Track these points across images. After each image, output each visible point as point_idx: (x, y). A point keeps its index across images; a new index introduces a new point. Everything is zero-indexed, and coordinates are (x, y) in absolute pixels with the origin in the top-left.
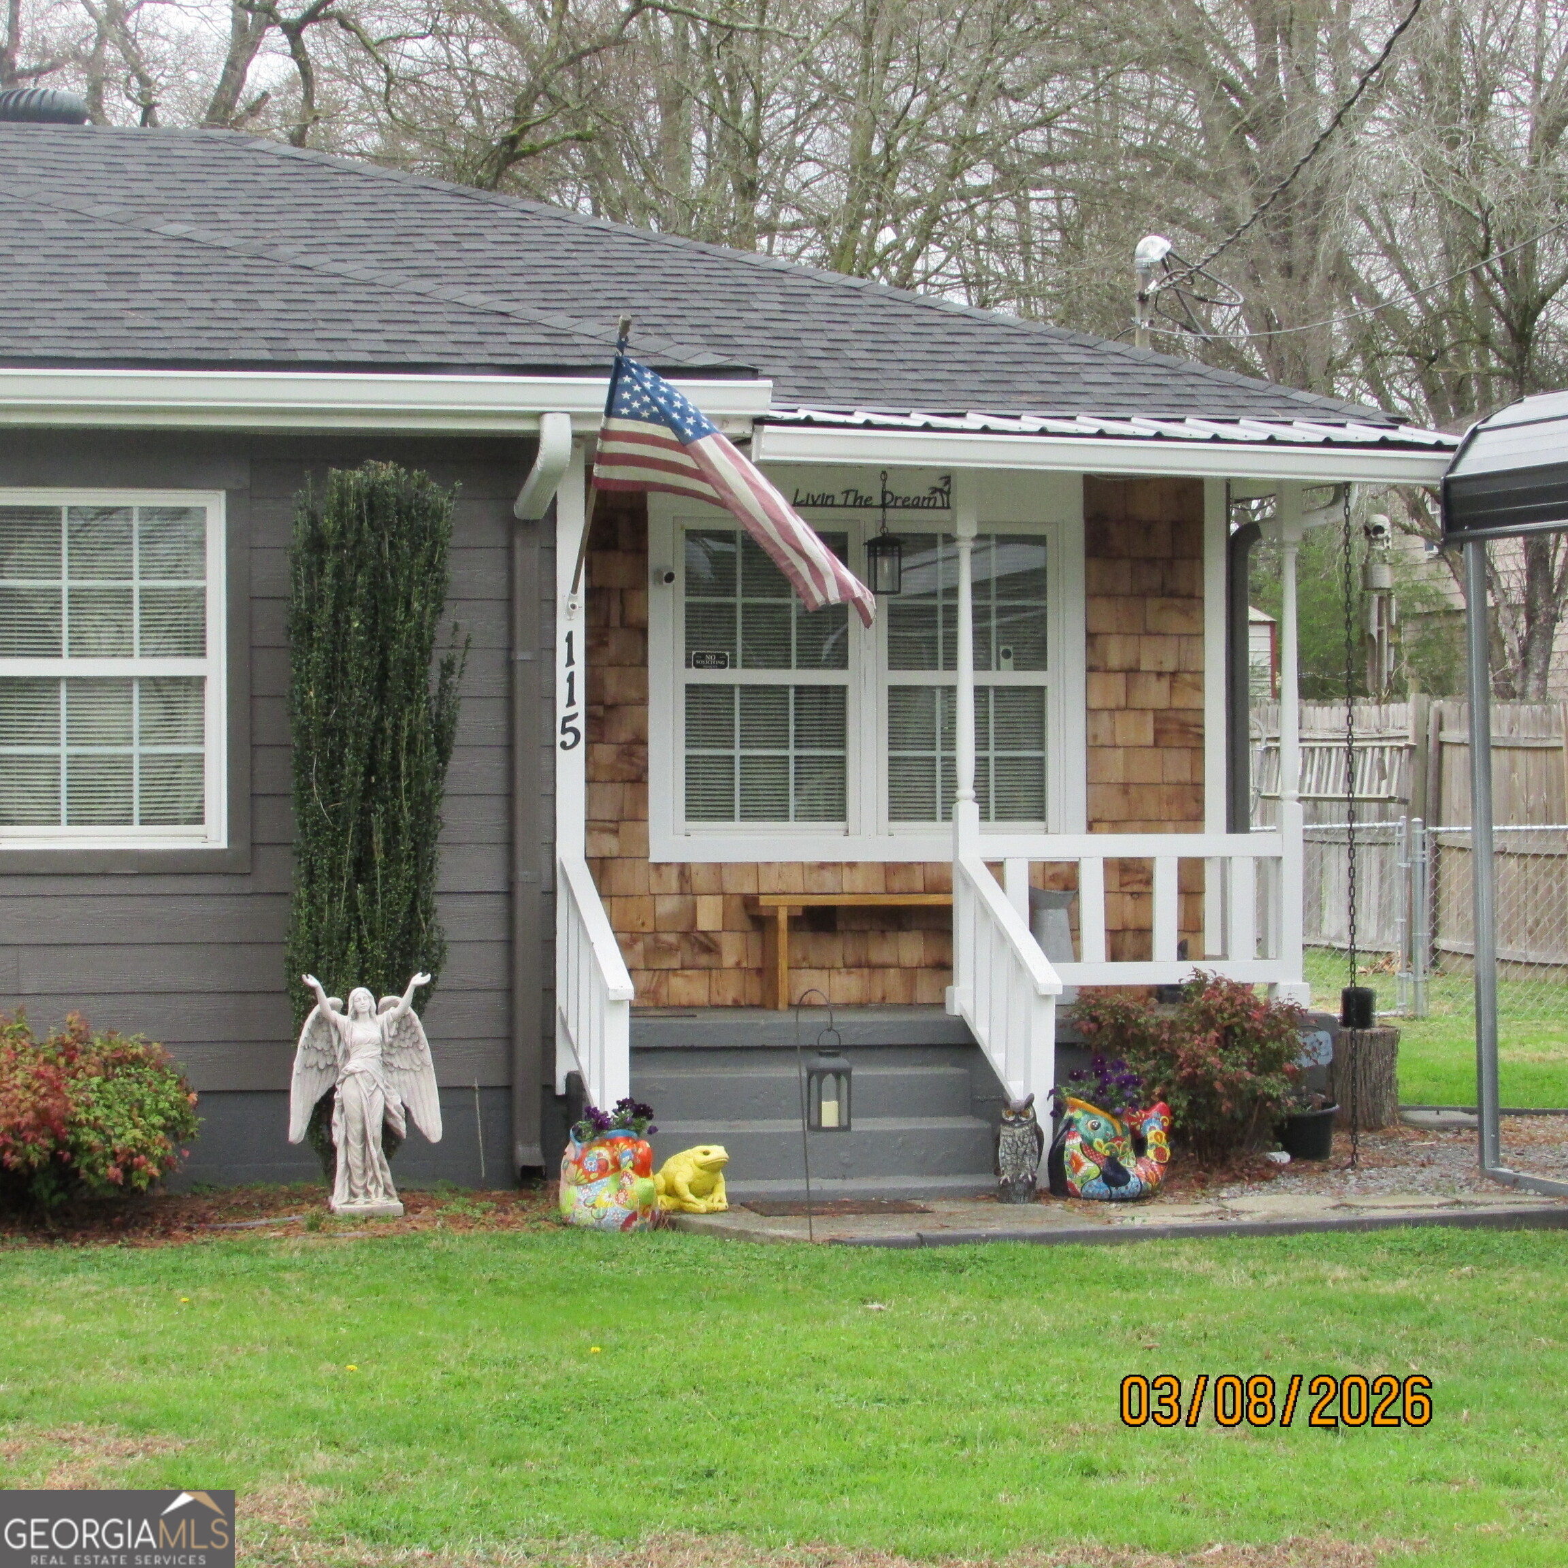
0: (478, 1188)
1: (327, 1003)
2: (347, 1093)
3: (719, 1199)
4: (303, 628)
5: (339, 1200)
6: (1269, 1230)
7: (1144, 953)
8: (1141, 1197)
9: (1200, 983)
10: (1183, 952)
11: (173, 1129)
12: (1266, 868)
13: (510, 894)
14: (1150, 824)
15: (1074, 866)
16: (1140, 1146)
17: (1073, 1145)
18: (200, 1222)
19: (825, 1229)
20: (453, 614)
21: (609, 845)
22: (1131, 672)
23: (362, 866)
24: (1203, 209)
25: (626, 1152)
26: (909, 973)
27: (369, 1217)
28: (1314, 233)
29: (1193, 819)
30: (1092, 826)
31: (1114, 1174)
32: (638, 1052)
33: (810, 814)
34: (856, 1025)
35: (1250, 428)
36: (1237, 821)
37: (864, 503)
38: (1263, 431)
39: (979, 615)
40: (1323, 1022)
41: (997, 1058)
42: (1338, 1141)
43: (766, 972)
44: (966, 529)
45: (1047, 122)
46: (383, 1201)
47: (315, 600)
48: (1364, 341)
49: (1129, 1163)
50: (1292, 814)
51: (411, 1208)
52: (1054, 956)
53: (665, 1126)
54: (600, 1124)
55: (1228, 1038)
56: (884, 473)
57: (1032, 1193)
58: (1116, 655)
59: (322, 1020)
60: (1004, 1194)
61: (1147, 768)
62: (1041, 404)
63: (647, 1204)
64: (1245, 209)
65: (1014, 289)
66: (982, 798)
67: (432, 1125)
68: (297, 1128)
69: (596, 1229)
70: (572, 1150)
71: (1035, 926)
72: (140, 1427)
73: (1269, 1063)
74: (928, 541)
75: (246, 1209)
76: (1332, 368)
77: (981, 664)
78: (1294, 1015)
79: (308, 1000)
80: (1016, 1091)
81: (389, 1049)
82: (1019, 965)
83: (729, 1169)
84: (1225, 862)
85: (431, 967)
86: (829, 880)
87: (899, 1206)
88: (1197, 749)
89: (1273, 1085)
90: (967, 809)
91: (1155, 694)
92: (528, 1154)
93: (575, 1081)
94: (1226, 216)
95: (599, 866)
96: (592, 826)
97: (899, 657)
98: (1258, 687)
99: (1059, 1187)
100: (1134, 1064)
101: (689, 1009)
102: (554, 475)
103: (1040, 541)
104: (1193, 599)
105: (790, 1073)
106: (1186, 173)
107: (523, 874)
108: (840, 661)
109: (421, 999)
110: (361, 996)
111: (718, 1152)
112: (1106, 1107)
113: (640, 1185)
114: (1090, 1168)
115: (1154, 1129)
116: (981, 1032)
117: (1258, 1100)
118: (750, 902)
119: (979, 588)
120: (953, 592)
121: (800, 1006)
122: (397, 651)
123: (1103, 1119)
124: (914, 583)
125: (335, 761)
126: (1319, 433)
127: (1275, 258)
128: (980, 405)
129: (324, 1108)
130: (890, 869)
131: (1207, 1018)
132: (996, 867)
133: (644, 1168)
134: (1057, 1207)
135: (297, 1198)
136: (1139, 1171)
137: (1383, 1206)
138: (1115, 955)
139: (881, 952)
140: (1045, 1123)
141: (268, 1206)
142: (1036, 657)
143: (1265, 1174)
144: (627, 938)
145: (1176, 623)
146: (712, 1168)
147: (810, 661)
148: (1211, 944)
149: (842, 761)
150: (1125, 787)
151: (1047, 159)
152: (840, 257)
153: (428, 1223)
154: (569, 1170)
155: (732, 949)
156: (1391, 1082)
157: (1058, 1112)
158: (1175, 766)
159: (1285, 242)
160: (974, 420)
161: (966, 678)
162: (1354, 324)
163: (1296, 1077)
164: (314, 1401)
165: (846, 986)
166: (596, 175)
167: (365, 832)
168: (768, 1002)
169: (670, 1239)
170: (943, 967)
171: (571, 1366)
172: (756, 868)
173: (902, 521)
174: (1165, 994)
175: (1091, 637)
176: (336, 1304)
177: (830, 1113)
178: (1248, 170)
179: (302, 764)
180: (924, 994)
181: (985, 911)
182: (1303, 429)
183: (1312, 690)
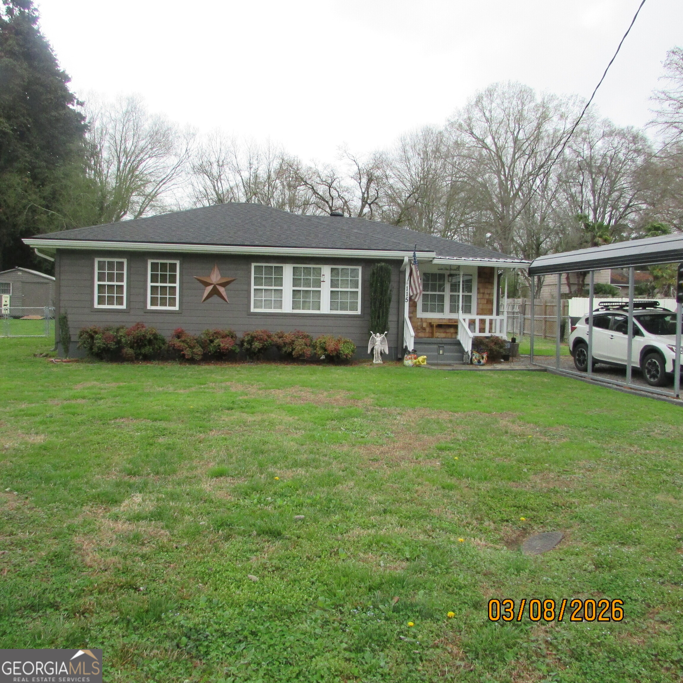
0: (392, 360)
1: (373, 335)
2: (376, 347)
3: (425, 363)
4: (371, 285)
5: (374, 361)
6: (500, 370)
7: (484, 332)
8: (483, 365)
9: (492, 336)
10: (490, 332)
11: (353, 351)
12: (502, 321)
13: (398, 321)
14: (485, 314)
15: (475, 320)
16: (483, 358)
17: (474, 357)
18: (356, 364)
19: (440, 368)
20: (392, 283)
21: (411, 315)
22: (483, 293)
23: (379, 317)
24: (493, 230)
25: (413, 356)
26: (452, 333)
27: (378, 364)
28: (509, 234)
29: (491, 313)
30: (477, 314)
31: (479, 362)
32: (415, 343)
33: (439, 312)
34: (444, 340)
35: (501, 260)
36: (498, 314)
37: (447, 270)
38: (504, 260)
39: (463, 285)
40: (509, 342)
41: (464, 345)
42: (511, 358)
43: (432, 333)
44: (462, 273)
45: (472, 218)
46: (380, 362)
47: (373, 281)
48: (515, 249)
49: (481, 360)
50: (505, 313)
51: (384, 363)
52: (472, 332)
53: (418, 353)
54: (409, 352)
55: (496, 344)
56: (450, 265)
57: (468, 364)
58: (481, 291)
59: (373, 338)
60: (464, 364)
61: (485, 307)
62: (472, 256)
63: (416, 363)
64: (500, 232)
65: (468, 241)
66: (462, 310)
67: (387, 352)
68: (369, 352)
69: (409, 367)
70: (406, 356)
71: (469, 327)
72: (349, 390)
73: (501, 347)
74: (456, 275)
75: (362, 362)
76: (511, 253)
77: (463, 292)
78: (505, 341)
79: (371, 334)
80: (466, 350)
81: (382, 342)
82: (467, 333)
83: (427, 359)
84: (496, 320)
85: (388, 331)
86: (441, 321)
87: (449, 365)
88: (492, 304)
89: (501, 350)
90: (460, 311)
91: (487, 296)
92: (399, 356)
93: (406, 347)
94: (497, 231)
95: (410, 318)
96: (410, 313)
97: (452, 290)
98: (501, 295)
99: (472, 363)
100: (482, 347)
101: (422, 338)
102: (406, 265)
103: (471, 275)
104: (492, 283)
105: (436, 346)
106: (491, 225)
107: (400, 319)
108: (443, 291)
109: (386, 335)
110: (378, 334)
111: (425, 357)
112: (478, 352)
113: (415, 361)
114: (476, 361)
115: (485, 356)
116: (462, 342)
117: (499, 352)
118: (430, 323)
119: (463, 281)
120: (459, 282)
121: (437, 338)
122: (384, 288)
123: (478, 354)
124: (454, 281)
125: (375, 303)
126: (511, 261)
127: (503, 237)
128: (464, 256)
129: (372, 349)
130: (450, 319)
131: (493, 341)
132: (464, 320)
133: (415, 359)
134: (471, 366)
135: (368, 361)
136: (483, 361)
137: (517, 368)
138: (480, 332)
139: (448, 331)
140: (470, 354)
141: (364, 362)
142: (470, 291)
143: (500, 363)
144: (414, 328)
145: (490, 287)
146: (424, 359)
147: (439, 291)
148: (493, 331)
149: (443, 305)
150: (482, 309)
151: (472, 223)
152: (443, 236)
153: (385, 365)
154: (405, 359)
155: (428, 330)
156: (517, 350)
157: (472, 353)
158: (489, 307)
159: (505, 235)
160: (463, 258)
161: (461, 294)
162: (514, 246)
163: (505, 350)
164: (372, 388)
165: (443, 335)
166: (410, 224)
167: (379, 313)
168: (432, 337)
169: (418, 368)
170: (456, 333)
171: (406, 384)
172: (431, 319)
173: (453, 272)
174: (487, 337)
175: (478, 289)
176: (374, 375)
177: (441, 352)
178: (500, 225)
179: (371, 303)
180: (454, 336)
181: (463, 325)
182: (509, 260)
183: (508, 297)
